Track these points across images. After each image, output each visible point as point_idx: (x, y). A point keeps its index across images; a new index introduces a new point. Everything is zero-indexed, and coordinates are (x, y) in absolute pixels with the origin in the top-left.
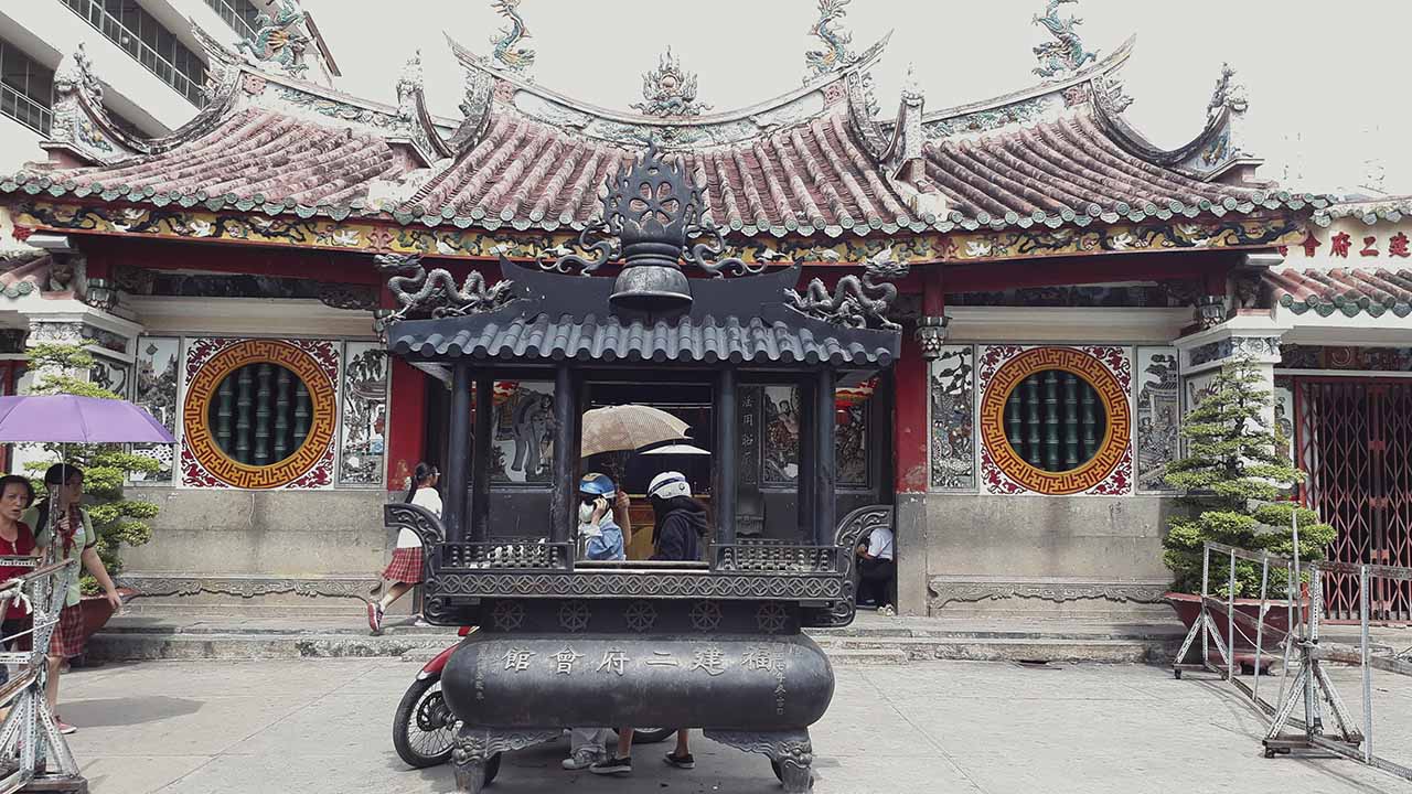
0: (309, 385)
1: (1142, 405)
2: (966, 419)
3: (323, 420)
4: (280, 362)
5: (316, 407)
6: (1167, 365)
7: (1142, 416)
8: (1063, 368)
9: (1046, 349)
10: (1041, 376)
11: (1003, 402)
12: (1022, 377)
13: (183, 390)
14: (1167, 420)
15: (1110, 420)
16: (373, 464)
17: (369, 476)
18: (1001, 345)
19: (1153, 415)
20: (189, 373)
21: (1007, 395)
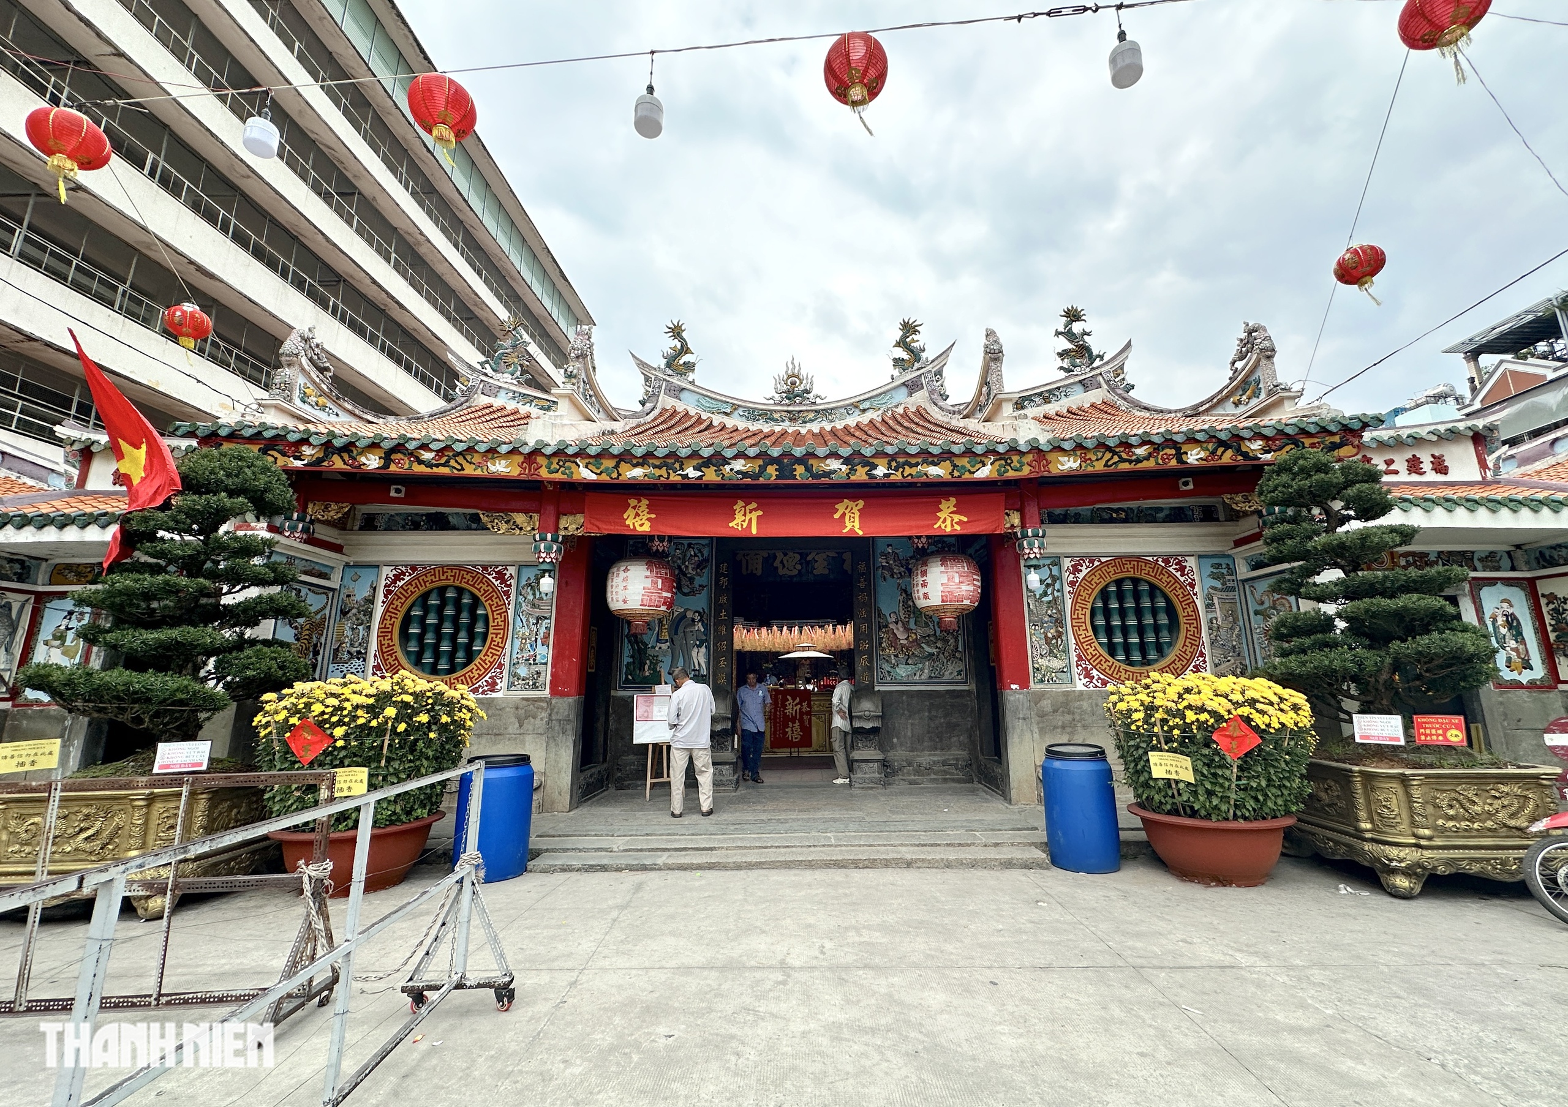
0: (486, 604)
1: (1209, 606)
2: (1059, 622)
3: (497, 634)
4: (464, 585)
5: (491, 623)
6: (1225, 571)
7: (1210, 616)
8: (1137, 575)
9: (1120, 559)
10: (1119, 583)
11: (1089, 606)
12: (1103, 584)
13: (379, 610)
14: (1231, 619)
15: (1182, 620)
16: (538, 673)
17: (534, 684)
18: (1082, 557)
19: (1219, 614)
20: (386, 596)
21: (1091, 600)
